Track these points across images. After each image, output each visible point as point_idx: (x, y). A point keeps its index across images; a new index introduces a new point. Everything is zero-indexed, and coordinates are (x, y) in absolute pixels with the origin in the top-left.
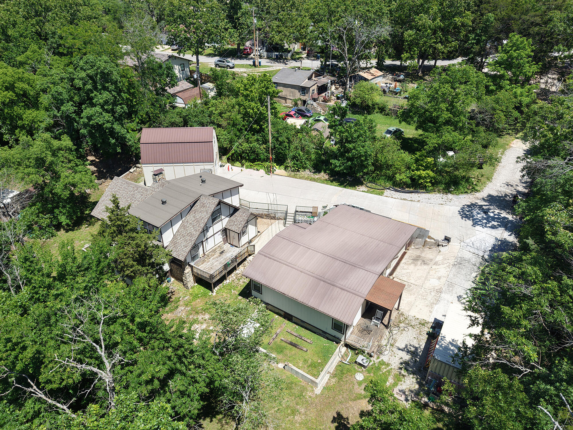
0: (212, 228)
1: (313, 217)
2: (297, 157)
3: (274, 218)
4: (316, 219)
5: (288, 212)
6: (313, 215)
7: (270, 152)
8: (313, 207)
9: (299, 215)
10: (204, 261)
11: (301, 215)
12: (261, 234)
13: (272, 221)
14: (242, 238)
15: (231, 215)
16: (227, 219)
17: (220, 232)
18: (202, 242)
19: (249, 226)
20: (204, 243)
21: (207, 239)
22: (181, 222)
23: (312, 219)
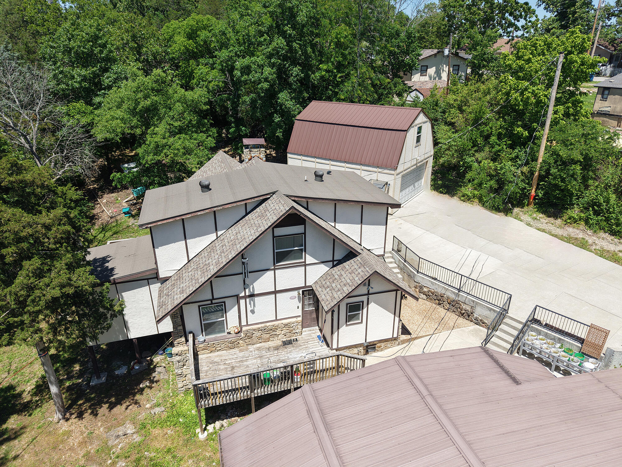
0: (270, 274)
1: (585, 355)
2: (599, 205)
3: (467, 315)
4: (589, 365)
5: (510, 314)
6: (586, 349)
7: (535, 182)
8: (591, 327)
9: (539, 333)
10: (233, 345)
11: (546, 335)
12: (409, 341)
13: (461, 320)
14: (344, 329)
15: (336, 263)
16: (324, 269)
17: (295, 293)
18: (238, 298)
19: (372, 306)
20: (242, 302)
21: (252, 296)
22: (213, 236)
23: (576, 361)
